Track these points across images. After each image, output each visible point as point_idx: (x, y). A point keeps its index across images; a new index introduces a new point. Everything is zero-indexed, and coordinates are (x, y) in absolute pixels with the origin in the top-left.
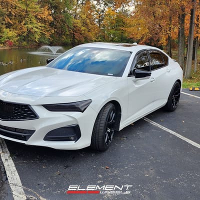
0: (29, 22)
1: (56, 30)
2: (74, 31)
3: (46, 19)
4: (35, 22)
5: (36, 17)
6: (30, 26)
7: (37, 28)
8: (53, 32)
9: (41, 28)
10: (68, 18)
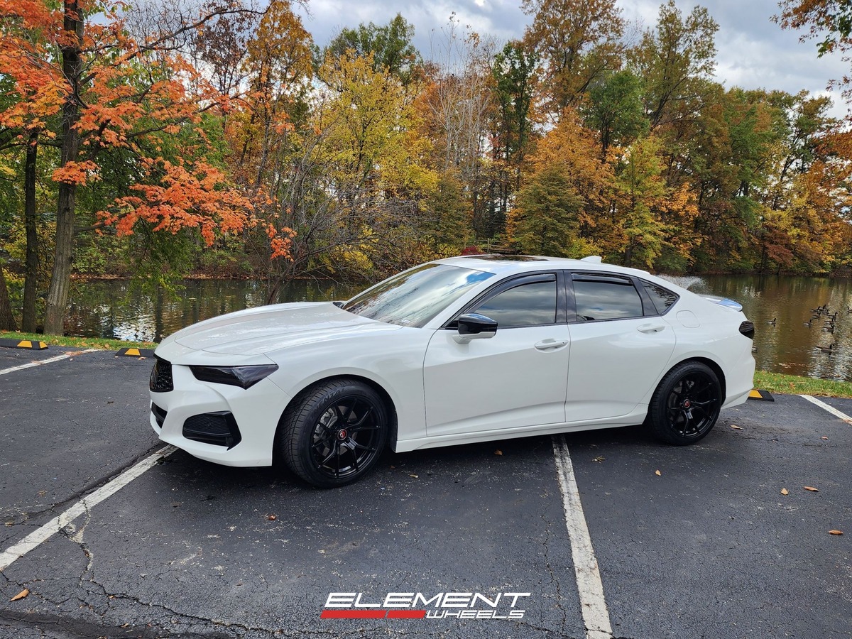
0: (635, 222)
1: (706, 237)
2: (763, 237)
3: (682, 213)
4: (650, 220)
5: (654, 209)
6: (637, 231)
7: (655, 234)
8: (699, 242)
9: (663, 234)
10: (746, 208)
